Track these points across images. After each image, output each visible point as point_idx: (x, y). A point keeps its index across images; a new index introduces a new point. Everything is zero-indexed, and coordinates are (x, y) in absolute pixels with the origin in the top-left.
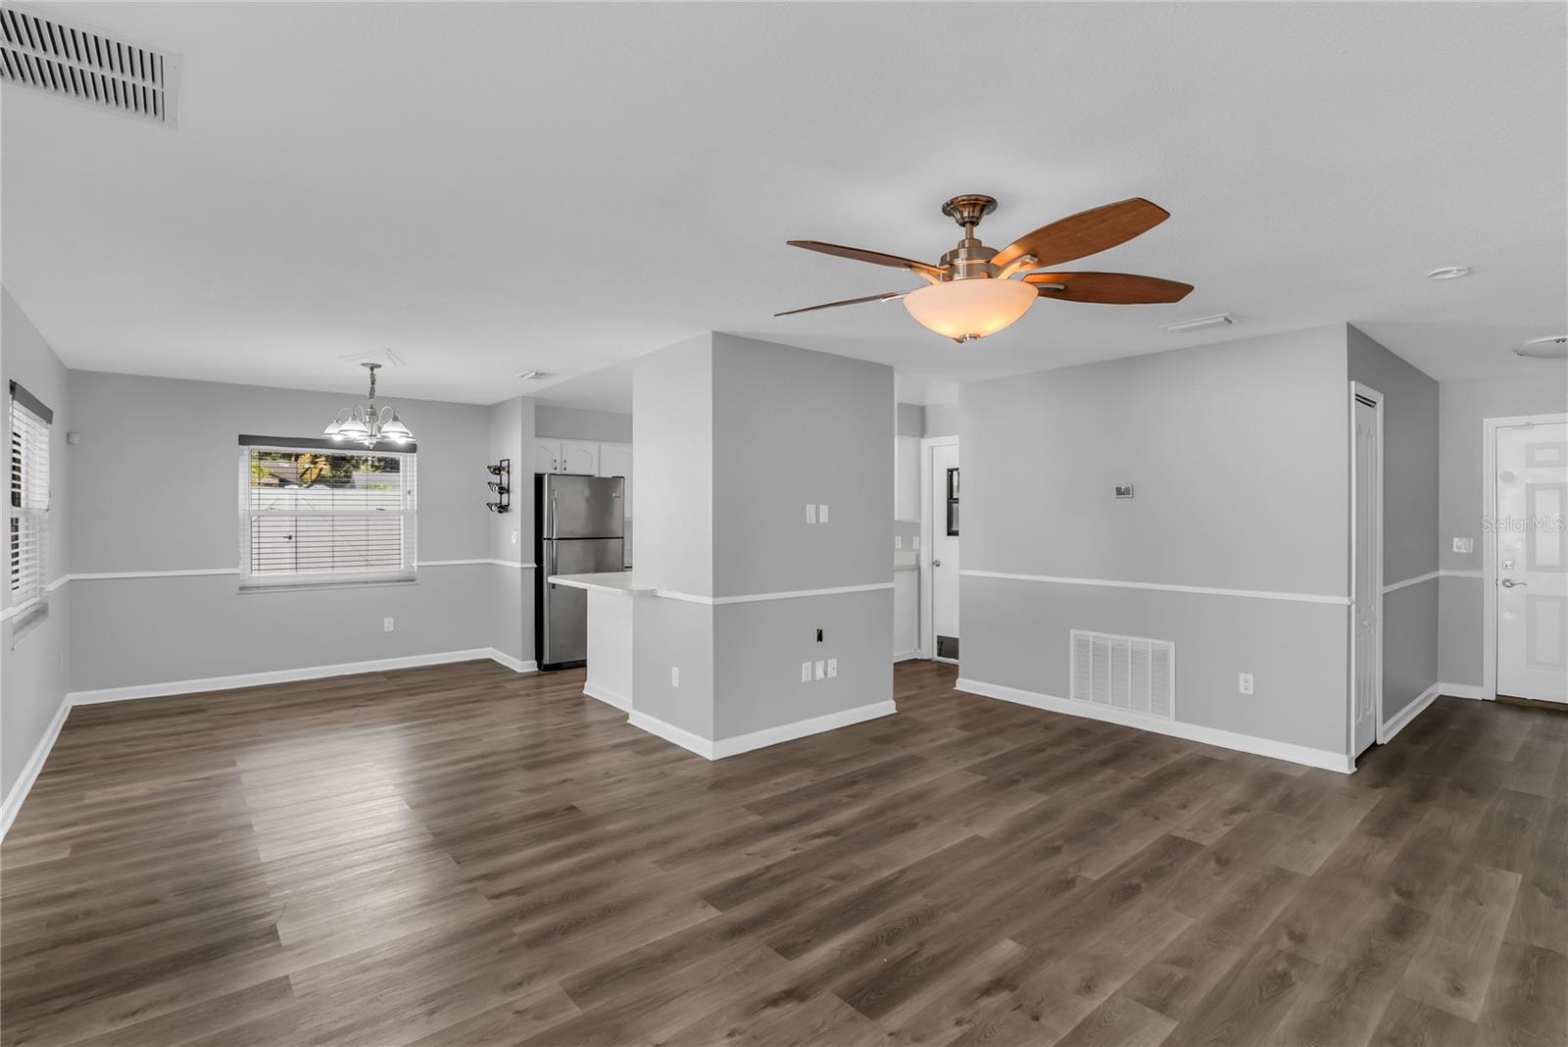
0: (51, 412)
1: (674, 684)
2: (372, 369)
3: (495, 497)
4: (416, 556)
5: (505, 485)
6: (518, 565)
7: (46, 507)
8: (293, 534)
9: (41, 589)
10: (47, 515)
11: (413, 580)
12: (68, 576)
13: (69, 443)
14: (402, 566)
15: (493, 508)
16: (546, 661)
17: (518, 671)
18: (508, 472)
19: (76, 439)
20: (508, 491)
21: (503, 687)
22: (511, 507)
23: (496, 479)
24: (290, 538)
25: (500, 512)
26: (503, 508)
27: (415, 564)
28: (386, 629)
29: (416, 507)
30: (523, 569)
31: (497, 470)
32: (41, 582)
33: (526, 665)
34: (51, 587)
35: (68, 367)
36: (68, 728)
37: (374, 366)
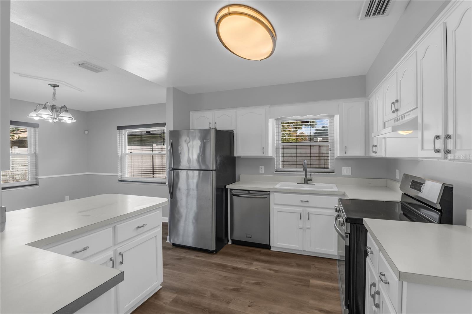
19: (86, 132)
37: (55, 86)
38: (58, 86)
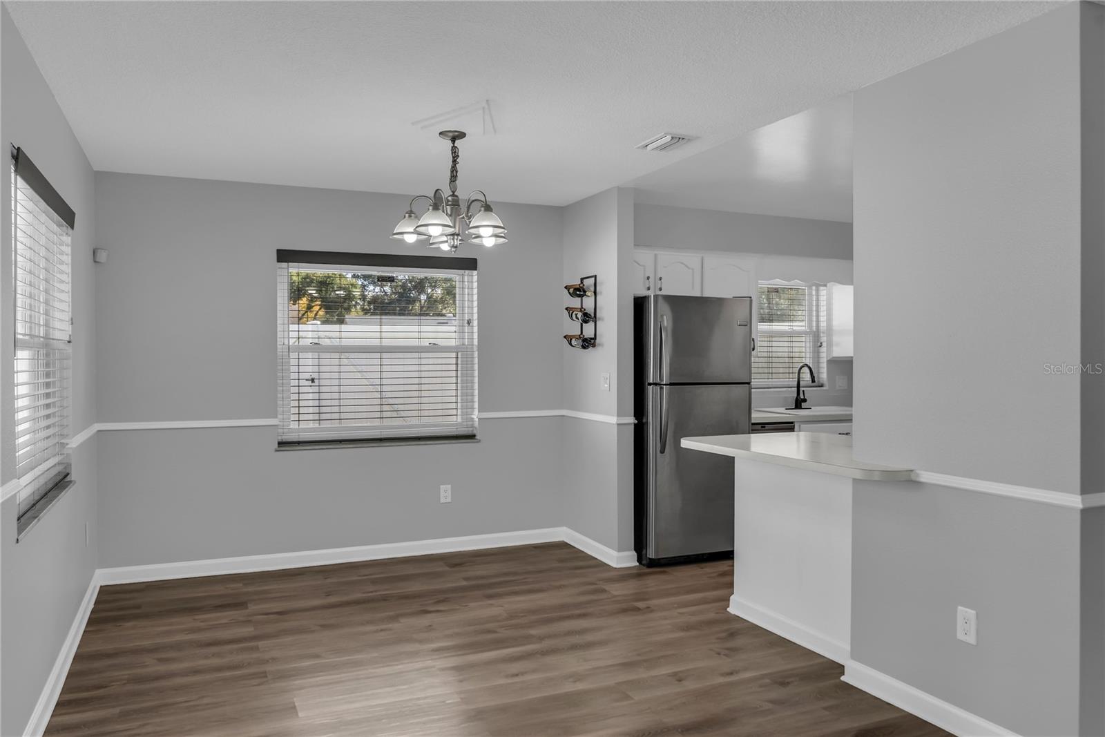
0: (74, 214)
1: (960, 636)
2: (453, 140)
3: (574, 328)
4: (476, 405)
5: (590, 311)
6: (613, 420)
7: (67, 339)
8: (315, 376)
9: (63, 445)
10: (69, 349)
11: (471, 437)
12: (96, 425)
13: (95, 262)
14: (459, 419)
15: (574, 342)
16: (651, 553)
17: (614, 565)
18: (595, 293)
19: (102, 257)
20: (595, 319)
21: (604, 591)
22: (598, 341)
23: (575, 302)
24: (313, 380)
25: (584, 347)
26: (588, 343)
27: (476, 415)
28: (443, 500)
29: (476, 342)
30: (618, 424)
31: (578, 291)
32: (62, 435)
33: (620, 558)
34: (75, 442)
35: (95, 169)
36: (95, 621)
37: (457, 136)
38: (462, 135)
